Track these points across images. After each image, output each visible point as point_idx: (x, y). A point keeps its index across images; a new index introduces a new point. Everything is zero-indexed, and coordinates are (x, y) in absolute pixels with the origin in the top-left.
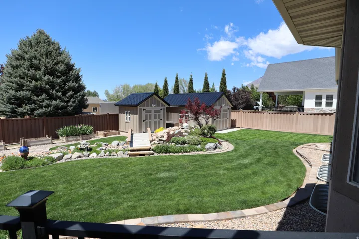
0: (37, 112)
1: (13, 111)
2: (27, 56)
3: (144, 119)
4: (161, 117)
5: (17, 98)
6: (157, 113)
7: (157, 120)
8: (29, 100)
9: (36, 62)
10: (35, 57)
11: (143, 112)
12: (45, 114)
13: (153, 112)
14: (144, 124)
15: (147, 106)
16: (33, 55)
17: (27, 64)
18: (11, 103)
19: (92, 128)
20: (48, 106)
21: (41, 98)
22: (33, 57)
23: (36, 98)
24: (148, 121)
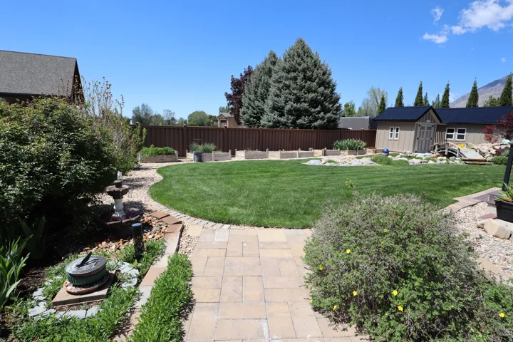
0: (316, 124)
1: (294, 123)
2: (300, 68)
3: (418, 136)
4: (432, 137)
5: (297, 110)
6: (429, 131)
7: (428, 139)
8: (307, 113)
9: (309, 73)
10: (308, 68)
11: (419, 128)
12: (321, 127)
13: (426, 128)
14: (417, 141)
15: (423, 121)
16: (306, 66)
17: (301, 75)
18: (292, 115)
19: (364, 144)
20: (322, 119)
21: (317, 109)
22: (306, 68)
23: (313, 110)
24: (421, 139)
